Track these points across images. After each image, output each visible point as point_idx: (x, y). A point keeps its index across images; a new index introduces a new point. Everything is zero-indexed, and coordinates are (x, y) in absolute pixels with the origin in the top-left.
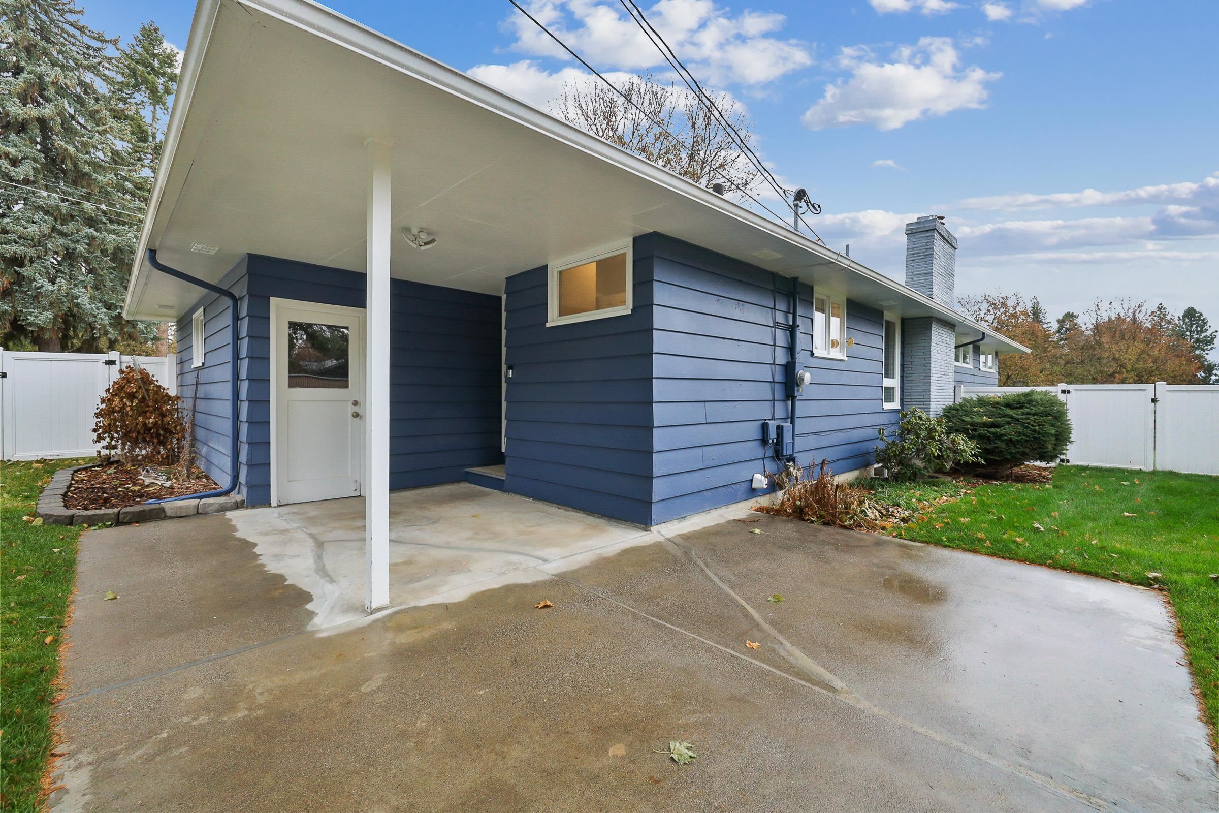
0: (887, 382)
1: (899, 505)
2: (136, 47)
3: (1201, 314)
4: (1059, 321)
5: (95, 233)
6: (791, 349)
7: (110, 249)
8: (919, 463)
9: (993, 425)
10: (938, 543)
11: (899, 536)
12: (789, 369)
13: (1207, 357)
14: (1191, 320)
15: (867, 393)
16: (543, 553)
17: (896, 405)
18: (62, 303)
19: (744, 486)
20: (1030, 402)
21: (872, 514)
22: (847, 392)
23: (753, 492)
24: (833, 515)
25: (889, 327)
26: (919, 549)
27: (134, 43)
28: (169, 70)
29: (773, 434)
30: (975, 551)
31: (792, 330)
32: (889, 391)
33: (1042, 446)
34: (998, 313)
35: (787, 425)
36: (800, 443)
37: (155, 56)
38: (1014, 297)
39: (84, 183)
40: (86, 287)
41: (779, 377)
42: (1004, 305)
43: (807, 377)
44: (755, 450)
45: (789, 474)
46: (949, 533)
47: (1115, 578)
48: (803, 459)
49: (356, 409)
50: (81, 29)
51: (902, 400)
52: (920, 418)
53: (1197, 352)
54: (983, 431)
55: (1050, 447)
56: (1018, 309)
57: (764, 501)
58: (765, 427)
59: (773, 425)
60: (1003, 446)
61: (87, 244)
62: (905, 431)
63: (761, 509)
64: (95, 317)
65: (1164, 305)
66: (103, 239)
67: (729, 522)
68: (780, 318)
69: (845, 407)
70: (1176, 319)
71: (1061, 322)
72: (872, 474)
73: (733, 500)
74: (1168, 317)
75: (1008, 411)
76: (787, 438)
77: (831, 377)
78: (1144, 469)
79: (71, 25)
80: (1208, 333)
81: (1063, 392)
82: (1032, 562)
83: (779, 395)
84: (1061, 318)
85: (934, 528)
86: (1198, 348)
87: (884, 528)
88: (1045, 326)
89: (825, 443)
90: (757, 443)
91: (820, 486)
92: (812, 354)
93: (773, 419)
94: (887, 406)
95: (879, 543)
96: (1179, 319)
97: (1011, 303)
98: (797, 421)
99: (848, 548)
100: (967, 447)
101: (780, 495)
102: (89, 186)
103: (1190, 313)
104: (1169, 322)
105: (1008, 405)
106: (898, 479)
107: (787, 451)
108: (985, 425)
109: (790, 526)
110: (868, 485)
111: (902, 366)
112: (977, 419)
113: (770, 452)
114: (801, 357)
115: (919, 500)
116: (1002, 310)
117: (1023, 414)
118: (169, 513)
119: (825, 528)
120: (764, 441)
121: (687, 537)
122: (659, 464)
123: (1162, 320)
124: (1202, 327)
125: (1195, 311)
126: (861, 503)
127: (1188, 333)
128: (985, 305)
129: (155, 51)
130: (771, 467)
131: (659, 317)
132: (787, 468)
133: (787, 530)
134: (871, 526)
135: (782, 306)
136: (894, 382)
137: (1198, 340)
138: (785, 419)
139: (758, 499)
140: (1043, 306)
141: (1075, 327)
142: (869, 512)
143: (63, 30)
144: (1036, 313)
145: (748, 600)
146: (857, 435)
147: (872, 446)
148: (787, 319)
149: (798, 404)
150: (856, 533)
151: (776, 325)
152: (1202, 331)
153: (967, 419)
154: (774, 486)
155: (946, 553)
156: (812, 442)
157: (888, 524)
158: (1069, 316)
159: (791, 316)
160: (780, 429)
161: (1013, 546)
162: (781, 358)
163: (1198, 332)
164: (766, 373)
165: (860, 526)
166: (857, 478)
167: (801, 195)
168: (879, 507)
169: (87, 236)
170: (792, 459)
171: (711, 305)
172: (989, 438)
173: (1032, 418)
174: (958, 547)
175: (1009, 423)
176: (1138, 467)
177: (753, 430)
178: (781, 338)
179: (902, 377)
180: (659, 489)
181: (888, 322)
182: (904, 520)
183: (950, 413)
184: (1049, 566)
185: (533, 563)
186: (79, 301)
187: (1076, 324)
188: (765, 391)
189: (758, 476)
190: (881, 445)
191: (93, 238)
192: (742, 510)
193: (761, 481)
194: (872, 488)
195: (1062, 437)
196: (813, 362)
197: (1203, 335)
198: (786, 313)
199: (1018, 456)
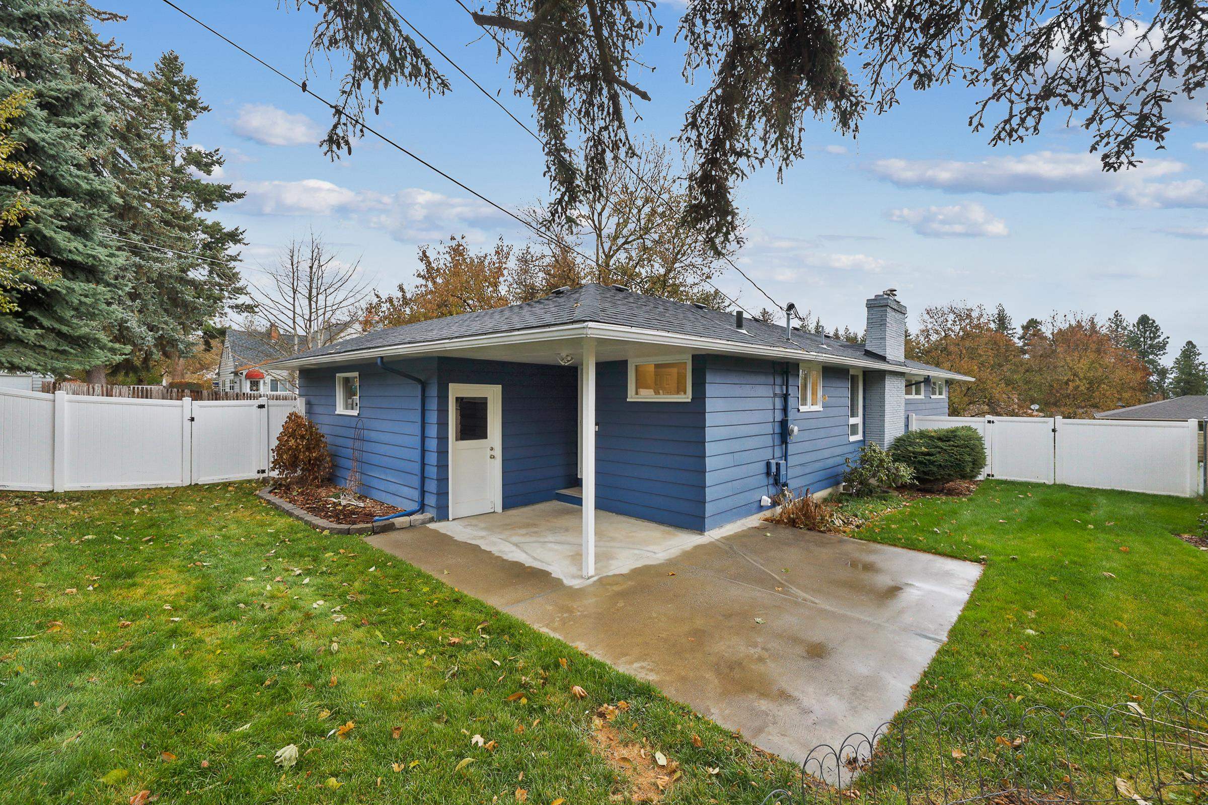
0: (852, 421)
1: (856, 516)
2: (157, 75)
3: (1154, 321)
4: (1023, 327)
5: (143, 263)
6: (785, 410)
7: (155, 276)
8: (873, 481)
9: (928, 454)
10: (875, 541)
11: (853, 537)
12: (784, 424)
13: (1159, 361)
14: (1144, 328)
15: (837, 431)
16: (651, 548)
17: (859, 437)
18: (113, 326)
19: (756, 505)
20: (955, 436)
21: (838, 522)
22: (822, 433)
23: (761, 508)
24: (814, 524)
25: (854, 379)
26: (863, 544)
27: (155, 71)
28: (188, 98)
29: (774, 469)
30: (895, 545)
31: (785, 397)
32: (854, 429)
33: (963, 469)
34: (964, 324)
35: (782, 462)
36: (791, 473)
37: (176, 84)
38: (978, 309)
39: (131, 216)
40: (133, 311)
41: (777, 430)
42: (969, 316)
43: (796, 429)
44: (763, 479)
45: (784, 495)
46: (883, 535)
47: (965, 559)
48: (793, 484)
49: (492, 453)
50: (127, 73)
51: (864, 432)
52: (874, 451)
53: (1151, 357)
54: (920, 458)
55: (968, 470)
56: (982, 320)
57: (768, 514)
58: (768, 465)
59: (773, 462)
60: (935, 469)
61: (134, 272)
62: (863, 461)
63: (766, 520)
64: (143, 339)
65: (1120, 312)
66: (150, 268)
67: (749, 529)
68: (778, 391)
69: (821, 444)
70: (1131, 325)
71: (1026, 328)
72: (841, 490)
73: (749, 513)
74: (1124, 324)
75: (940, 444)
76: (783, 472)
77: (812, 424)
78: (1047, 482)
79: (117, 69)
80: (1161, 339)
81: (989, 422)
82: (925, 551)
83: (777, 442)
84: (1025, 324)
85: (874, 531)
86: (1152, 353)
87: (845, 532)
88: (1010, 332)
89: (807, 471)
90: (764, 476)
91: (805, 504)
92: (799, 410)
93: (773, 458)
94: (852, 439)
95: (841, 541)
96: (1134, 326)
97: (974, 314)
98: (789, 458)
99: (823, 544)
100: (906, 472)
101: (779, 509)
102: (135, 218)
103: (1144, 320)
104: (1125, 329)
105: (940, 439)
106: (859, 495)
107: (782, 480)
108: (923, 454)
109: (787, 531)
110: (836, 500)
111: (864, 407)
112: (918, 450)
113: (771, 481)
114: (792, 415)
115: (871, 512)
116: (968, 321)
117: (950, 446)
118: (397, 526)
119: (808, 532)
120: (768, 473)
121: (727, 538)
122: (710, 494)
123: (1118, 326)
124: (1155, 333)
125: (1148, 318)
126: (831, 516)
127: (1142, 339)
128: (951, 317)
129: (175, 79)
130: (772, 490)
131: (710, 405)
132: (783, 491)
133: (786, 533)
134: (837, 530)
135: (779, 380)
136: (858, 420)
137: (1151, 346)
138: (781, 458)
139: (764, 512)
140: (1008, 312)
141: (1038, 334)
142: (836, 522)
143: (107, 72)
144: (1002, 320)
145: (772, 571)
146: (831, 462)
147: (841, 469)
148: (782, 391)
149: (790, 446)
150: (828, 535)
151: (775, 395)
152: (1155, 338)
153: (910, 449)
154: (775, 504)
155: (879, 546)
156: (798, 471)
157: (847, 530)
158: (1032, 324)
159: (784, 387)
160: (778, 465)
161: (916, 542)
162: (779, 416)
163: (1151, 338)
164: (769, 429)
165: (830, 531)
166: (830, 494)
167: (791, 307)
168: (843, 518)
169: (135, 265)
170: (786, 485)
171: (737, 391)
172: (925, 464)
173: (955, 449)
174: (886, 543)
175: (939, 453)
176: (1042, 481)
177: (761, 468)
178: (779, 403)
179: (864, 415)
180: (709, 509)
181: (853, 376)
182: (858, 527)
183: (899, 443)
184: (933, 553)
185: (649, 554)
186: (129, 324)
187: (1040, 330)
188: (768, 440)
189: (765, 498)
190: (848, 470)
191: (140, 267)
192: (754, 520)
193: (766, 501)
194: (840, 502)
195: (978, 462)
196: (799, 416)
197: (1157, 340)
198: (781, 386)
199: (946, 477)
